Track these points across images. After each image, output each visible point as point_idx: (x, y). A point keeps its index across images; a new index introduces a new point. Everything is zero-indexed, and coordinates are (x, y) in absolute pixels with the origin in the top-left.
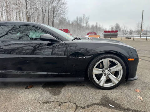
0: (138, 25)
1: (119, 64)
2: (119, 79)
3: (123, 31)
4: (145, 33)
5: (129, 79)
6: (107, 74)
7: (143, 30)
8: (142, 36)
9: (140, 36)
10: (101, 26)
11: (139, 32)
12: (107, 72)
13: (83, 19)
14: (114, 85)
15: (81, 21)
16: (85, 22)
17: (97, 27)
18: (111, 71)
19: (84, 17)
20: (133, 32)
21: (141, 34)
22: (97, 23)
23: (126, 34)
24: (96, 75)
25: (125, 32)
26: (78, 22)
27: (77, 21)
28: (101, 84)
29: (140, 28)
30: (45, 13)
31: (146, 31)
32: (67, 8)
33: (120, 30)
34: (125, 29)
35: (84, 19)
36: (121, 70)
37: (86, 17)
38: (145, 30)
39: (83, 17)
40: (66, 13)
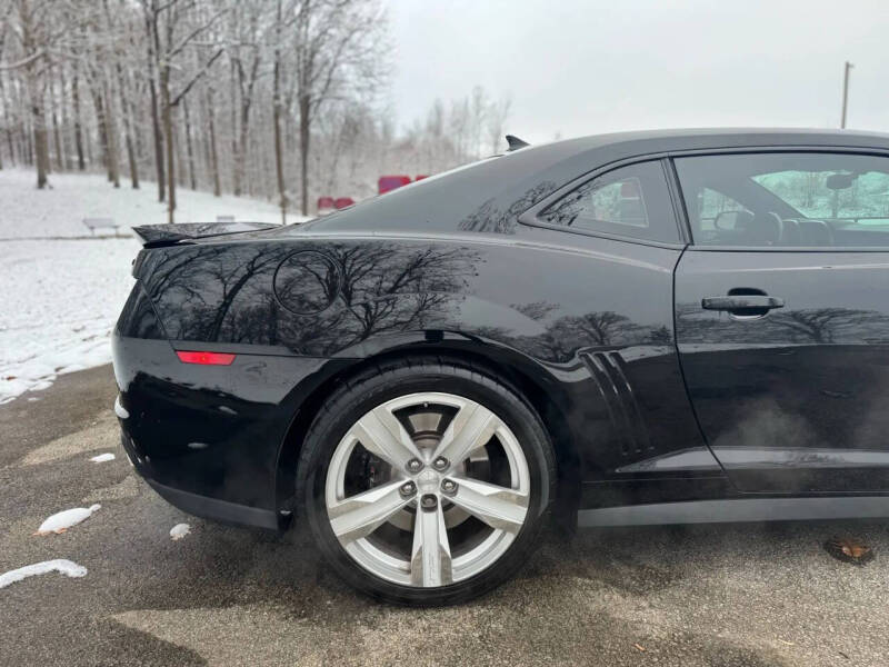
13: (472, 111)
15: (460, 124)
16: (485, 130)
19: (478, 99)
30: (254, 77)
32: (389, 48)
35: (478, 112)
37: (489, 103)
39: (471, 102)
40: (384, 78)
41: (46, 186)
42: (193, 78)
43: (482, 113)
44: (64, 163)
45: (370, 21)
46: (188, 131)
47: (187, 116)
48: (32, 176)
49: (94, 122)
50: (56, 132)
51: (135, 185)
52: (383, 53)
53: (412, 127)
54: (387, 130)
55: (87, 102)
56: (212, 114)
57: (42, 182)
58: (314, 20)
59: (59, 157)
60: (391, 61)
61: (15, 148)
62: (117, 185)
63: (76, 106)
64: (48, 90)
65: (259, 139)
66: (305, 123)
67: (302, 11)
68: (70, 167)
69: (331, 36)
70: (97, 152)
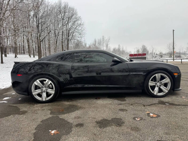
0: (170, 47)
1: (167, 77)
2: (168, 88)
3: (151, 53)
4: (178, 55)
5: (175, 89)
6: (159, 86)
7: (175, 52)
8: (175, 58)
9: (173, 59)
10: (124, 49)
11: (171, 55)
12: (158, 84)
13: (102, 41)
14: (165, 93)
16: (105, 44)
17: (119, 50)
18: (161, 83)
19: (103, 39)
20: (163, 54)
21: (174, 57)
22: (119, 46)
23: (155, 58)
24: (151, 86)
25: (154, 55)
26: (97, 45)
27: (95, 43)
28: (155, 94)
29: (172, 50)
30: (58, 35)
31: (180, 53)
33: (148, 52)
34: (154, 51)
36: (169, 82)
37: (105, 39)
38: (178, 52)
40: (83, 35)
41: (17, 57)
42: (45, 36)
43: (104, 41)
44: (21, 53)
45: (80, 24)
46: (45, 46)
47: (45, 43)
48: (14, 55)
49: (27, 45)
50: (19, 47)
51: (34, 57)
52: (83, 30)
53: (90, 44)
54: (85, 45)
55: (26, 41)
56: (50, 42)
57: (16, 56)
58: (70, 24)
59: (20, 51)
60: (84, 32)
61: (11, 50)
62: (30, 57)
63: (23, 42)
64: (18, 39)
65: (59, 47)
66: (68, 44)
67: (67, 23)
68: (22, 53)
69: (73, 27)
70: (27, 50)
